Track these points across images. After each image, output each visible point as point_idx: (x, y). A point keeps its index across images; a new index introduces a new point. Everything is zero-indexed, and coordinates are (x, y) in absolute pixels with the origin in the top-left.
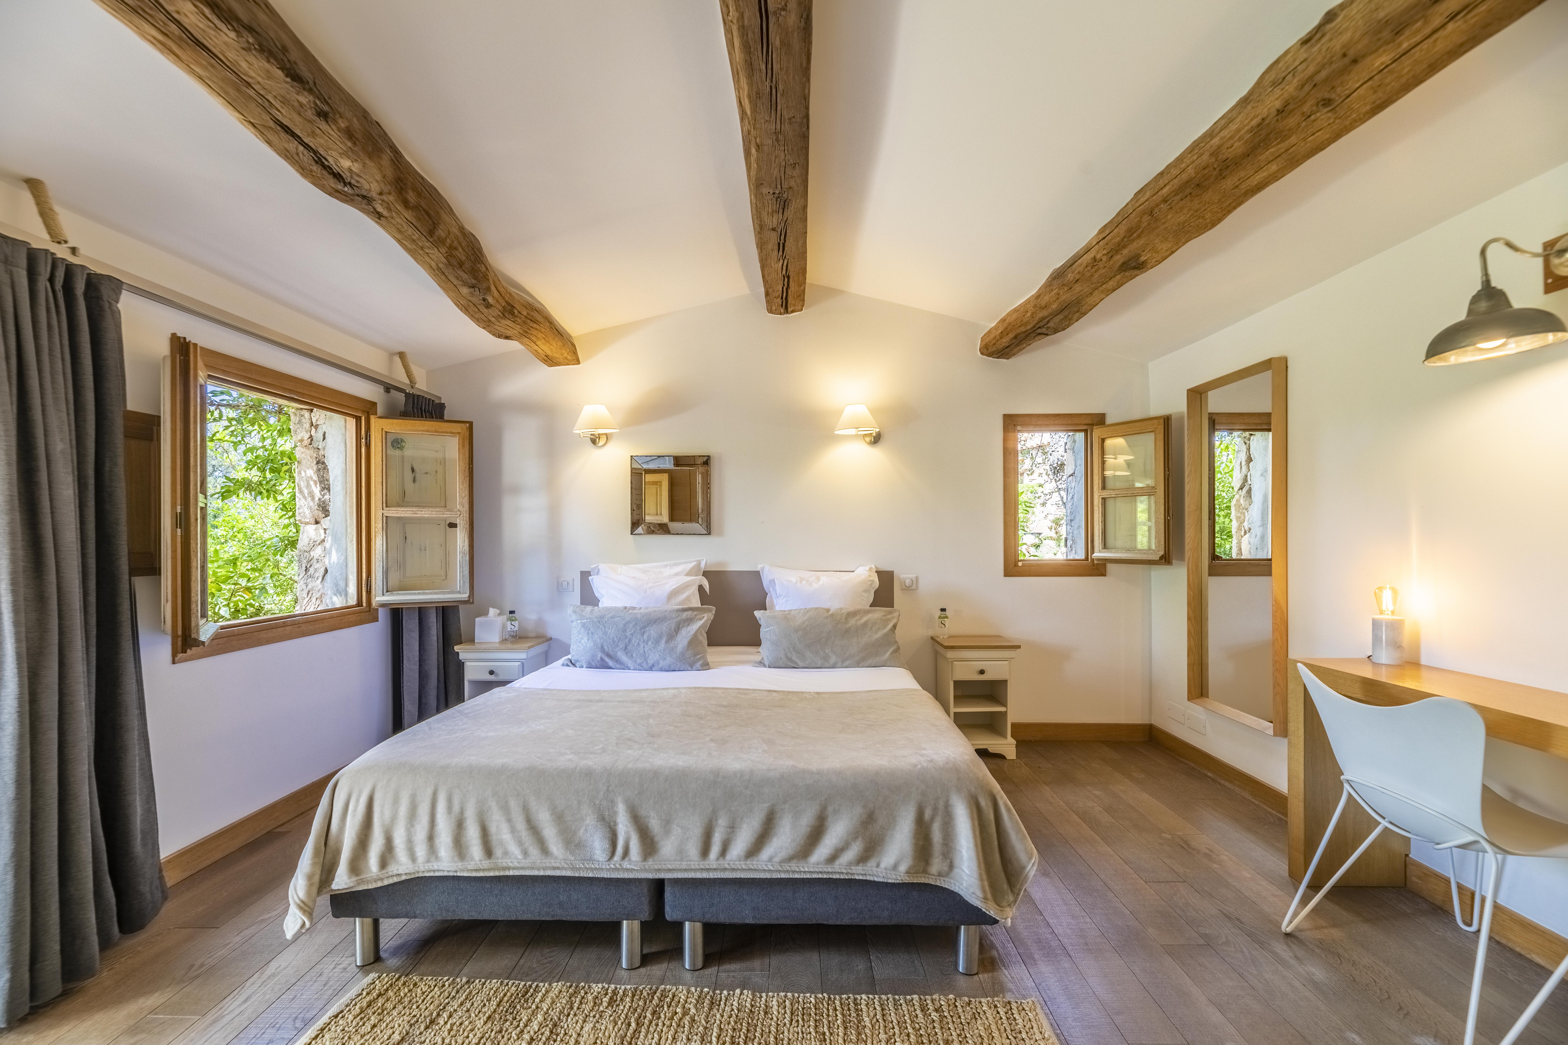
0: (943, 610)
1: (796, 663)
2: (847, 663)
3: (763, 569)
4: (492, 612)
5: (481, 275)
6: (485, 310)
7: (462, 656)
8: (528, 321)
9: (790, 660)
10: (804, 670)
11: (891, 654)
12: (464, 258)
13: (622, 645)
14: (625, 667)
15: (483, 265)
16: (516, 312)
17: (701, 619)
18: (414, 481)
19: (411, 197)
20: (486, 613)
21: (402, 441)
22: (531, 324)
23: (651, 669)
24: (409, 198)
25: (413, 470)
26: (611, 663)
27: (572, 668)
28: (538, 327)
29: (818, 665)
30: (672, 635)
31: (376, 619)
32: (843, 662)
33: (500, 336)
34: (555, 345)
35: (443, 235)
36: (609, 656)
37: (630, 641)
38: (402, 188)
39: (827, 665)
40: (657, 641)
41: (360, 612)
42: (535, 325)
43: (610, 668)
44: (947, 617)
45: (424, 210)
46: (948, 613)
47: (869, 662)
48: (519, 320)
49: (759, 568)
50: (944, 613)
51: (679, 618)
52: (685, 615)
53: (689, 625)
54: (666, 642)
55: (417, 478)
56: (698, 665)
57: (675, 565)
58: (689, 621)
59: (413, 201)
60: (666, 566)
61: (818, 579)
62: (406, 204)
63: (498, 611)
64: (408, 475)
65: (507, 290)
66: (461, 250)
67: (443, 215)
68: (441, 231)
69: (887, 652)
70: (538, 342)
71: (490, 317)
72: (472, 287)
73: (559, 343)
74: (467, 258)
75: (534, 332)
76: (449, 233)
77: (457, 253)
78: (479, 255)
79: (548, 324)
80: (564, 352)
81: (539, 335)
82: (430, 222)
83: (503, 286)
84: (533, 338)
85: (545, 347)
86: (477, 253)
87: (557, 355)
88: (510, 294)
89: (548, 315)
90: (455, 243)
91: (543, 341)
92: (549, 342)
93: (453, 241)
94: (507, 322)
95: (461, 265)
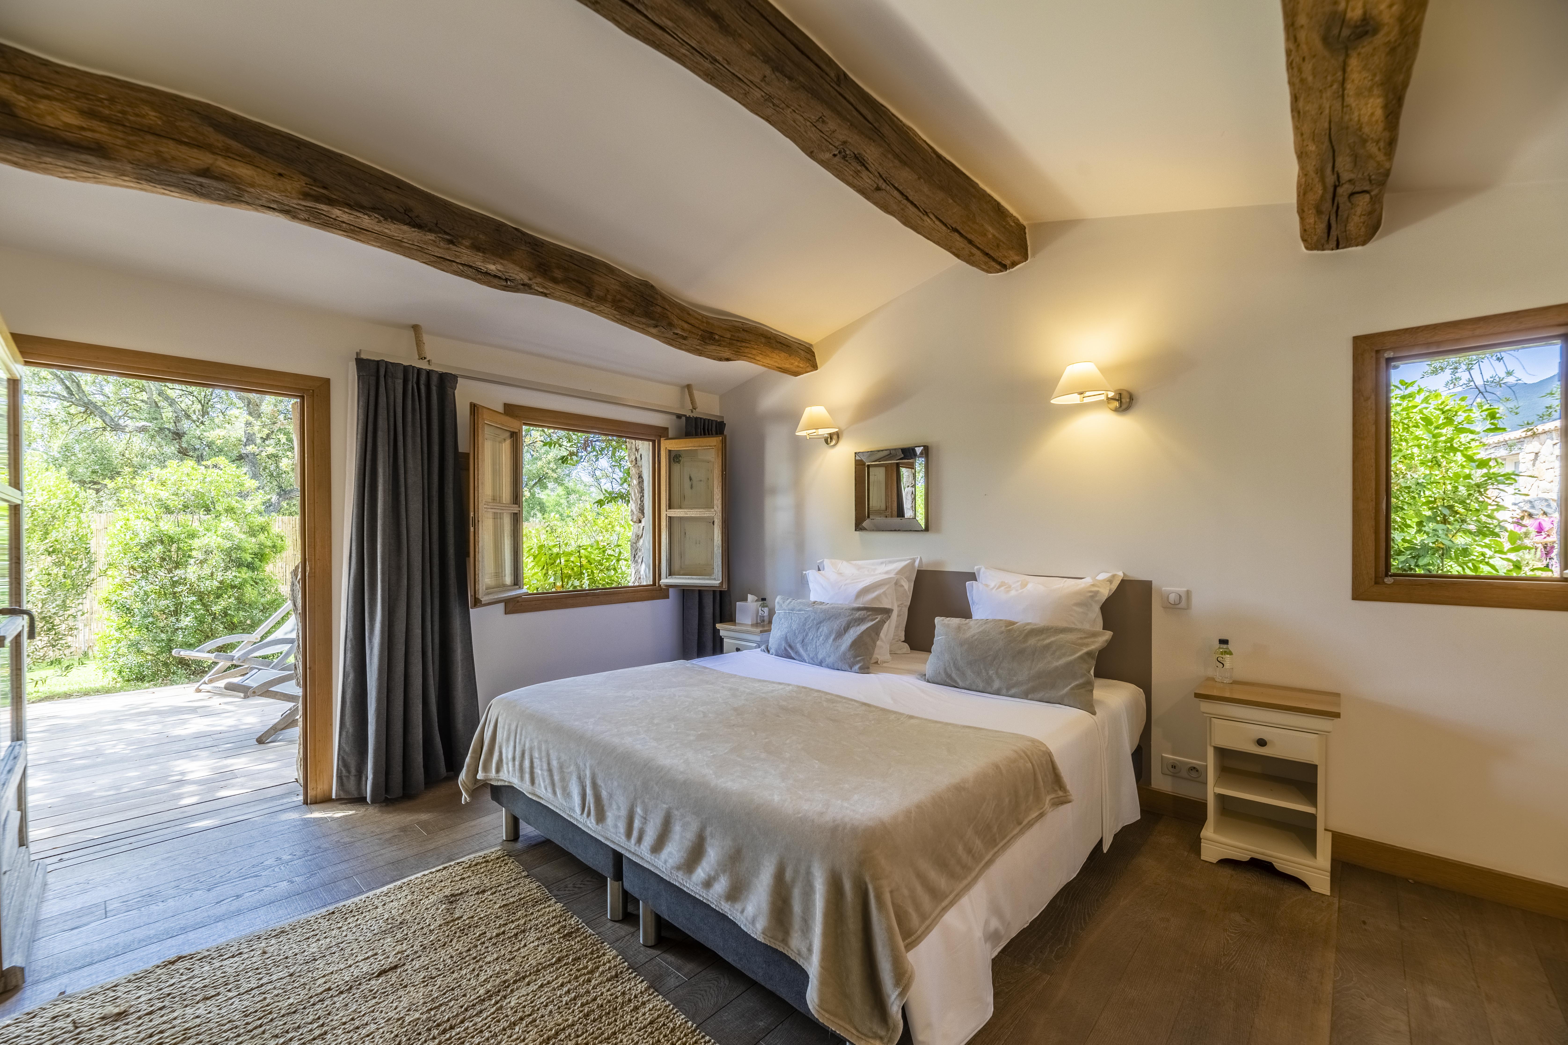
0: (1224, 642)
1: (955, 682)
2: (1013, 691)
3: (979, 571)
4: (750, 597)
5: (658, 315)
6: (685, 342)
7: (722, 633)
8: (735, 342)
9: (949, 676)
10: (963, 691)
11: (1072, 689)
12: (633, 306)
13: (800, 638)
14: (803, 661)
15: (657, 307)
16: (717, 337)
17: (872, 620)
18: (692, 487)
19: (558, 274)
20: (745, 599)
21: (680, 456)
22: (739, 344)
23: (820, 664)
24: (555, 275)
25: (691, 479)
26: (793, 654)
27: (766, 654)
28: (747, 345)
29: (981, 688)
30: (840, 634)
31: (667, 597)
32: (1008, 689)
33: (720, 359)
34: (778, 357)
35: (601, 294)
36: (790, 646)
37: (807, 635)
38: (545, 270)
39: (989, 690)
40: (827, 638)
41: (652, 590)
42: (744, 344)
43: (794, 659)
44: (1230, 653)
45: (574, 280)
46: (1231, 647)
47: (1040, 695)
48: (724, 343)
49: (975, 569)
50: (1225, 646)
51: (852, 617)
52: (858, 614)
53: (859, 625)
54: (834, 640)
55: (694, 485)
56: (857, 667)
57: (890, 562)
58: (861, 621)
59: (560, 276)
60: (882, 563)
61: (1024, 585)
62: (555, 280)
63: (756, 598)
64: (687, 483)
65: (705, 320)
66: (627, 300)
67: (596, 278)
68: (598, 292)
69: (1067, 686)
70: (758, 358)
71: (694, 346)
72: (656, 326)
73: (783, 355)
74: (637, 305)
75: (747, 350)
76: (608, 291)
77: (623, 304)
78: (651, 300)
79: (763, 340)
80: (793, 361)
81: (754, 352)
82: (584, 287)
83: (700, 317)
84: (749, 355)
85: (768, 361)
86: (648, 298)
87: (787, 366)
88: (708, 323)
89: (767, 331)
90: (619, 297)
91: (761, 356)
92: (768, 356)
93: (615, 296)
94: (714, 347)
95: (632, 312)
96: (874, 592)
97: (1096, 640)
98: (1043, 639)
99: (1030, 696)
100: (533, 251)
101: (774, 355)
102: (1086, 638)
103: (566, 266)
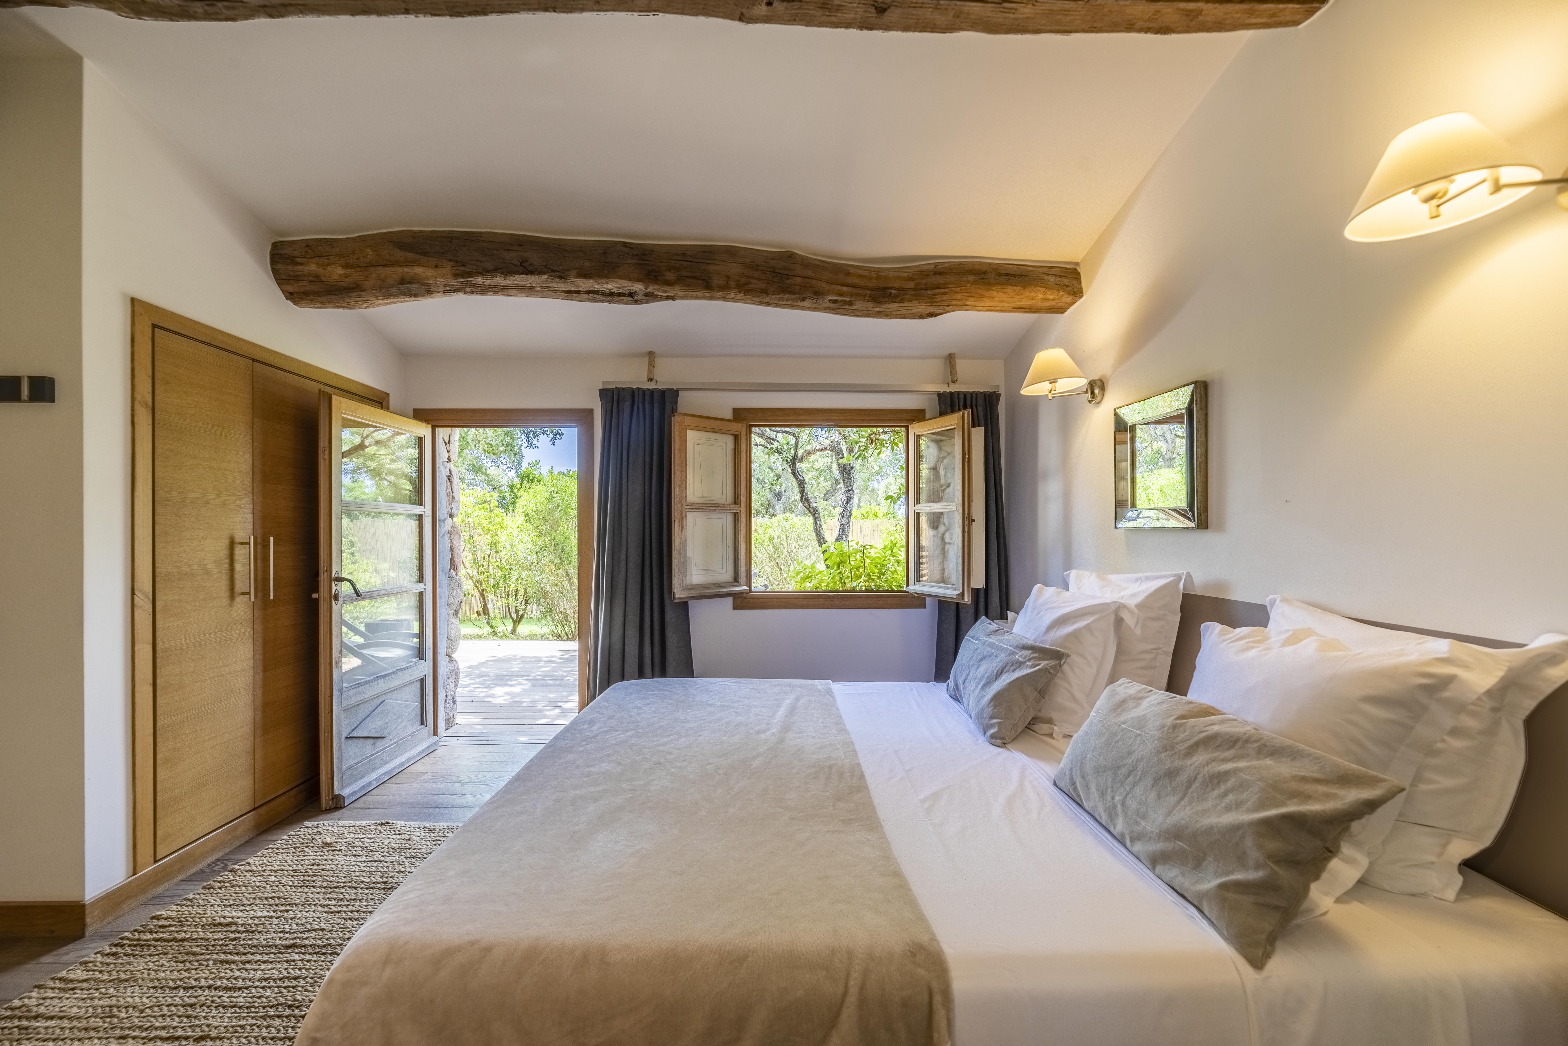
2: (1137, 847)
3: (1272, 603)
5: (798, 288)
8: (925, 290)
9: (1074, 783)
10: (1085, 816)
11: (1229, 884)
12: (764, 285)
13: (963, 677)
14: (965, 708)
15: (795, 278)
17: (1031, 667)
19: (670, 276)
22: (929, 292)
23: (970, 717)
24: (667, 278)
27: (944, 691)
31: (922, 607)
32: (1133, 840)
34: (1003, 295)
35: (722, 282)
37: (969, 674)
38: (656, 276)
41: (904, 597)
43: (960, 703)
47: (1171, 873)
48: (912, 296)
49: (1267, 601)
53: (1014, 670)
57: (1148, 579)
58: (1020, 664)
59: (672, 278)
62: (669, 283)
65: (874, 275)
66: (754, 281)
67: (712, 268)
68: (716, 281)
69: (1222, 876)
70: (969, 303)
71: (870, 309)
72: (803, 300)
73: (1009, 290)
74: (768, 283)
75: (945, 297)
76: (728, 277)
77: (751, 286)
78: (786, 272)
79: (971, 278)
80: (1033, 294)
81: (959, 296)
82: (700, 282)
83: (867, 273)
84: (955, 303)
85: (988, 303)
86: (782, 272)
87: (1025, 303)
88: (879, 277)
89: (981, 263)
90: (743, 280)
91: (972, 299)
92: (984, 296)
93: (739, 281)
94: (896, 305)
95: (765, 292)
96: (1074, 623)
97: (1341, 792)
98: (1225, 760)
99: (1159, 869)
100: (640, 262)
101: (995, 293)
102: (1318, 781)
103: (678, 265)
